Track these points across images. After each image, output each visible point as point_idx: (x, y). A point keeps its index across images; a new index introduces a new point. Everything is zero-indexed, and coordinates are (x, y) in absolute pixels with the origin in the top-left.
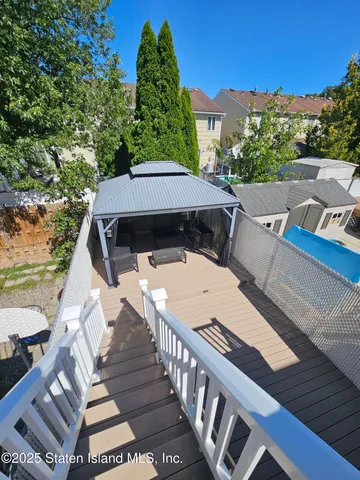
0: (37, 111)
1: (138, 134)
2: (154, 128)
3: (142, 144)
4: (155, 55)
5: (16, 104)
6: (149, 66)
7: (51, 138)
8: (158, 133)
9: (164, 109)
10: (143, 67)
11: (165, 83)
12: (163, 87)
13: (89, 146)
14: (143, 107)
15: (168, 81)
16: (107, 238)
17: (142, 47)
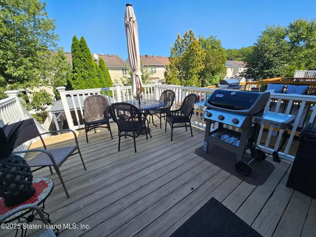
0: (20, 72)
1: (75, 79)
2: (82, 76)
3: (77, 83)
4: (79, 48)
5: (10, 70)
6: (77, 52)
7: (27, 83)
8: (85, 78)
9: (86, 68)
10: (74, 52)
11: (85, 58)
12: (84, 60)
13: (49, 85)
14: (76, 68)
15: (86, 58)
16: (58, 122)
17: (73, 45)
